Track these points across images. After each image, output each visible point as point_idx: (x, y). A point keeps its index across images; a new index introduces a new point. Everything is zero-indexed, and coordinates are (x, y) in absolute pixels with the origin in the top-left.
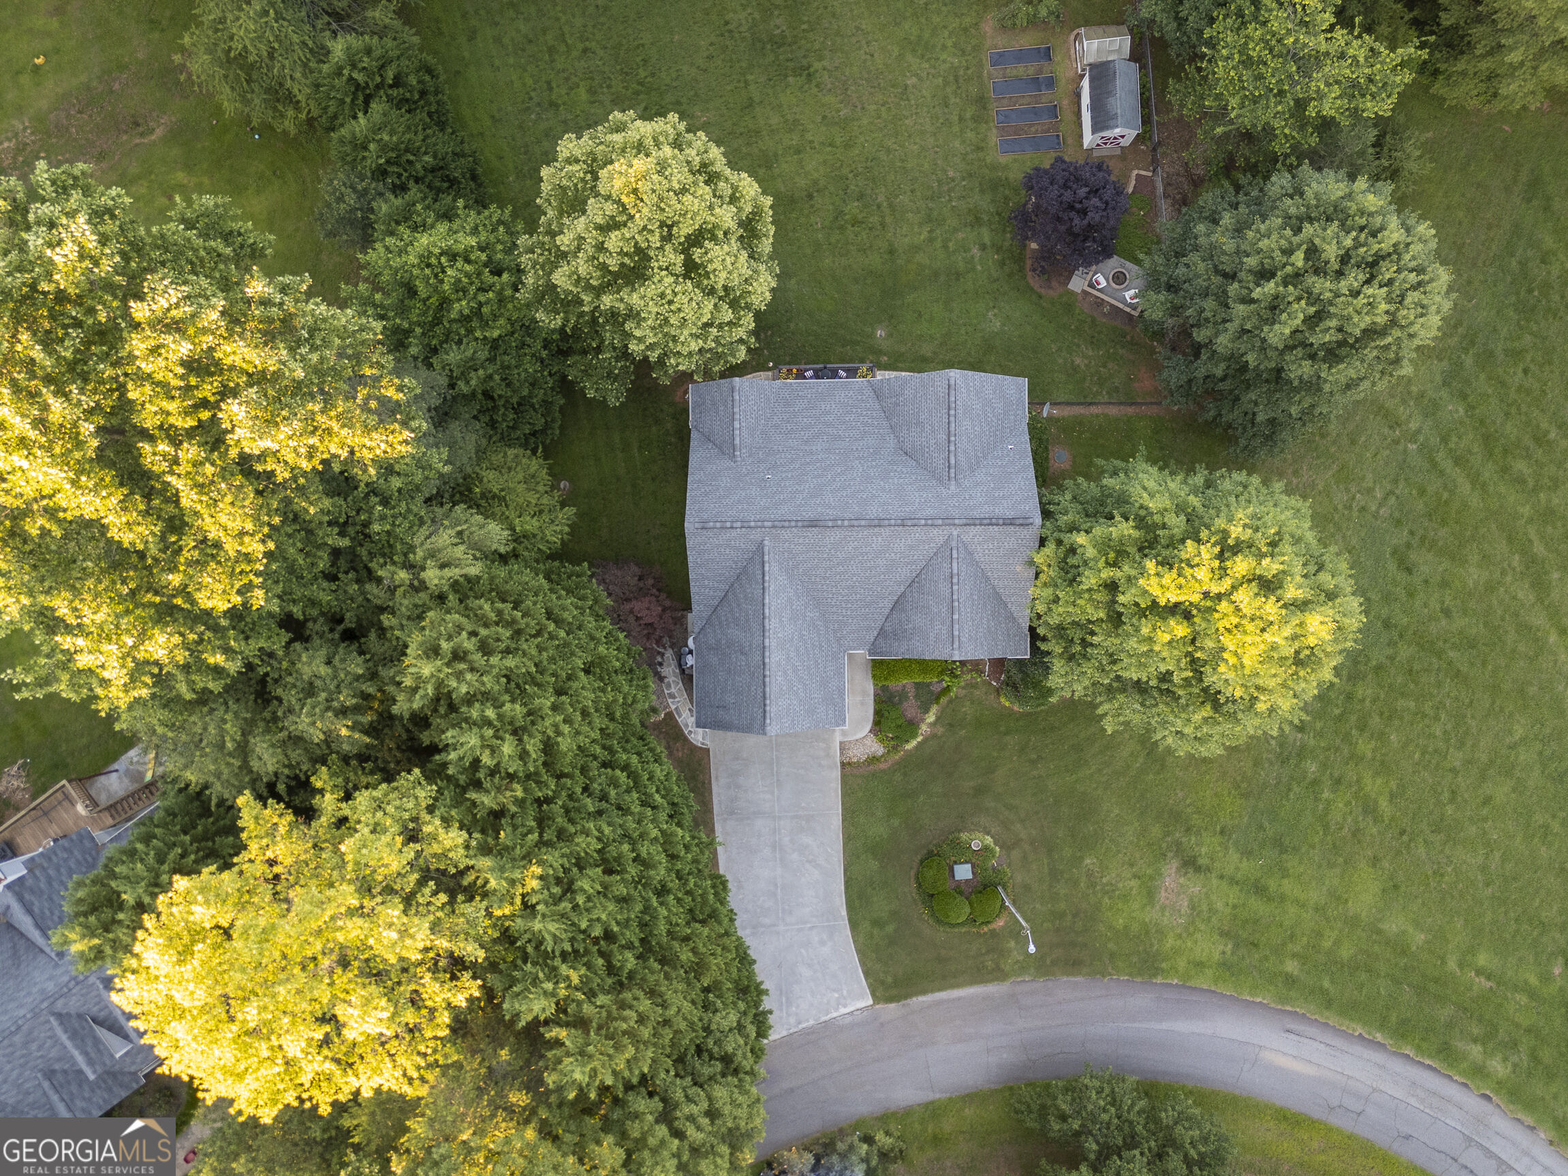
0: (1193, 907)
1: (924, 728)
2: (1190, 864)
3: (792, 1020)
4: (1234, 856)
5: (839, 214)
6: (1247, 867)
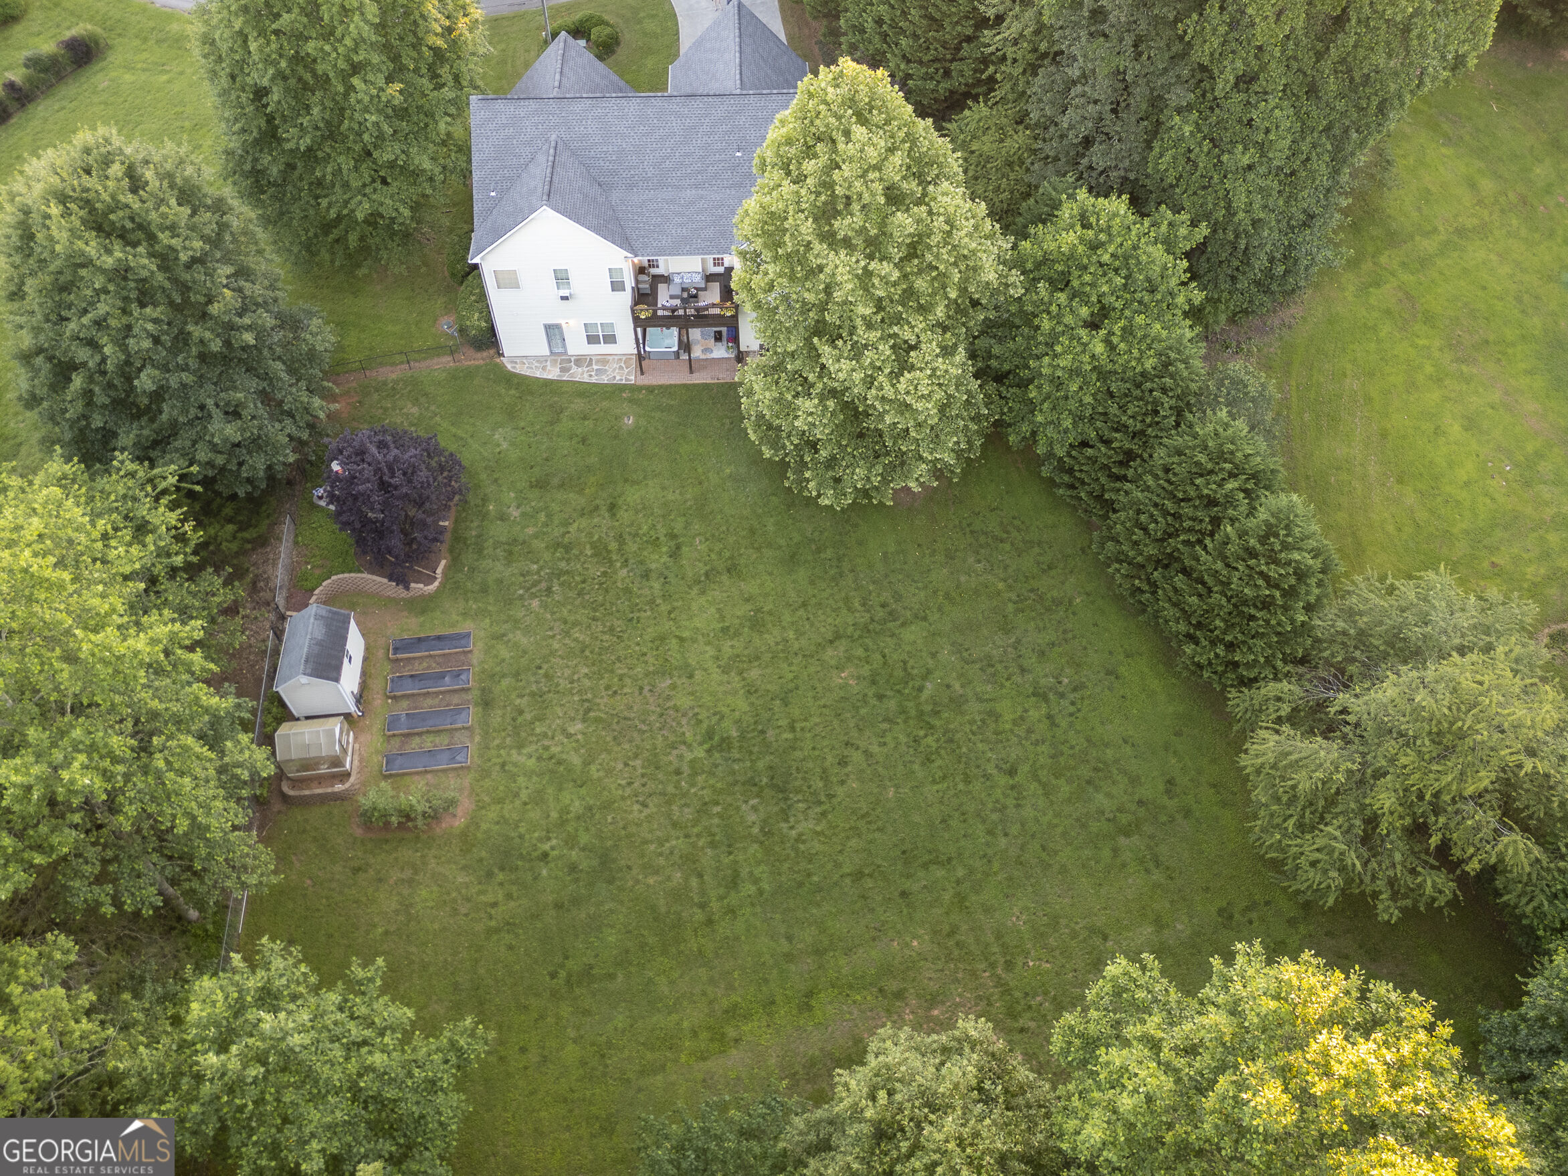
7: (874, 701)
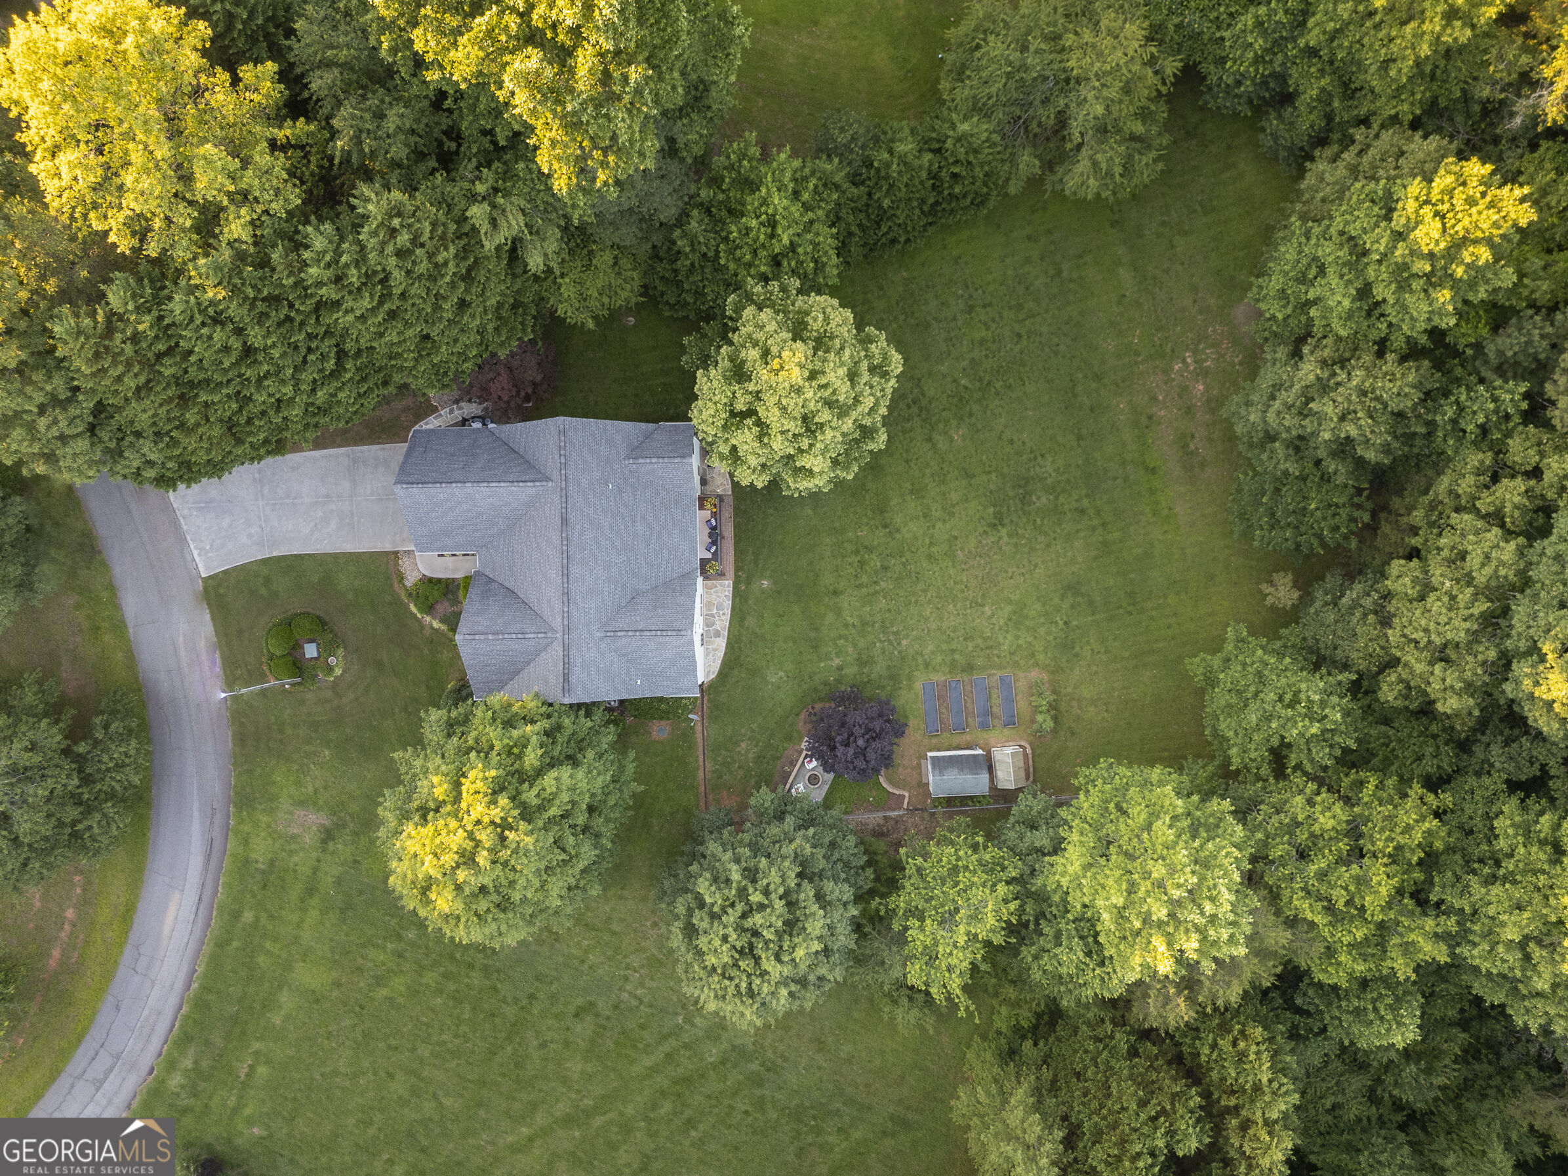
0: (294, 837)
1: (428, 619)
2: (328, 836)
3: (186, 512)
4: (337, 871)
5: (870, 550)
6: (327, 881)
7: (973, 419)
